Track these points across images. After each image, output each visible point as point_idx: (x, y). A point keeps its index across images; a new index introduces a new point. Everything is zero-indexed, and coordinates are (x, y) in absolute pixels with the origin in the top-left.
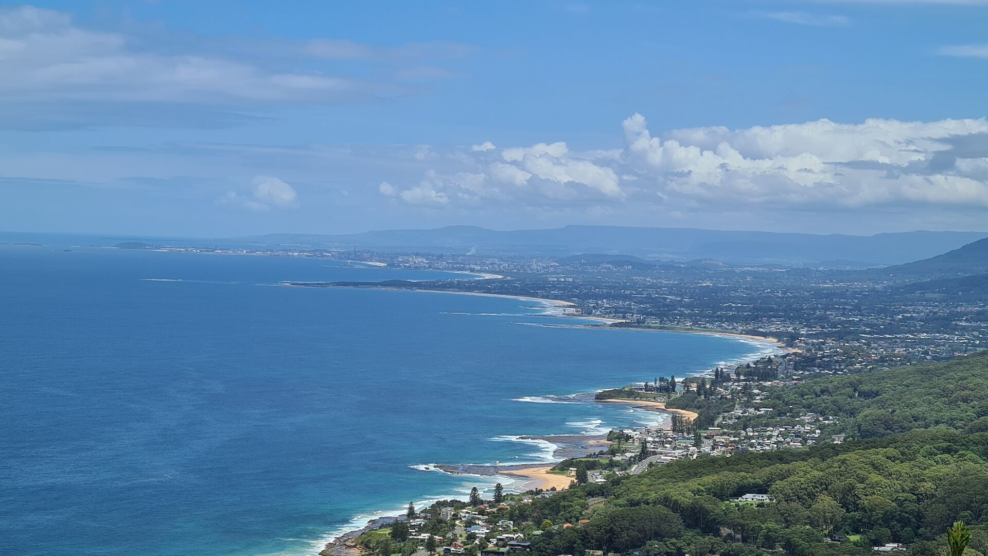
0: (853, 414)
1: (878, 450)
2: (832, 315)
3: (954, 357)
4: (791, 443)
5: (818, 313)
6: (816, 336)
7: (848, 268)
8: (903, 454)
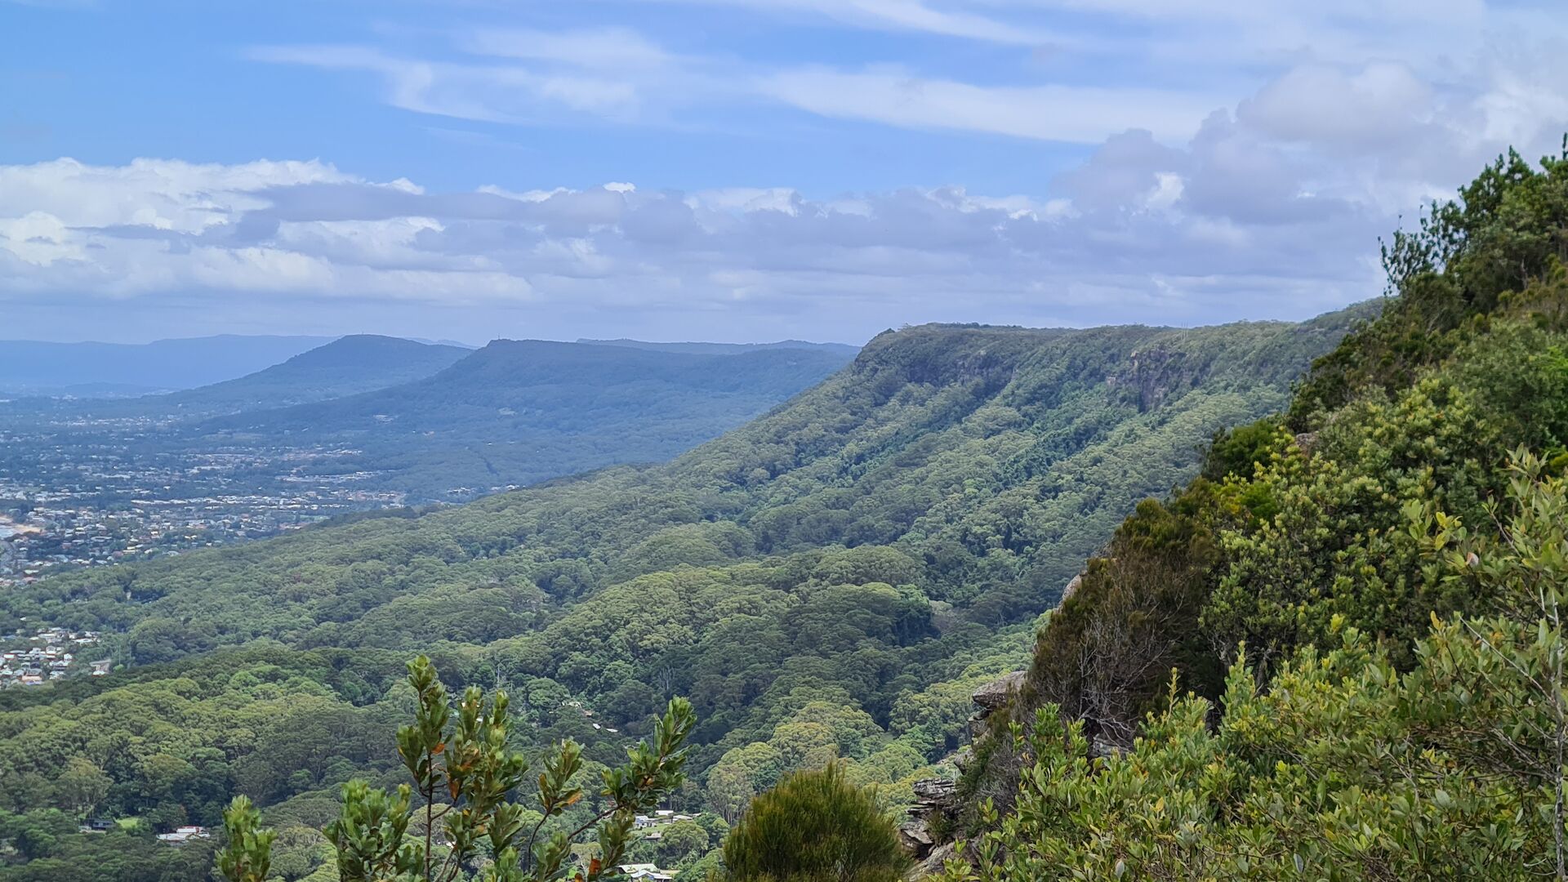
0: (123, 626)
1: (163, 682)
2: (86, 470)
3: (280, 532)
4: (24, 678)
5: (64, 467)
6: (62, 505)
7: (111, 395)
8: (203, 686)
